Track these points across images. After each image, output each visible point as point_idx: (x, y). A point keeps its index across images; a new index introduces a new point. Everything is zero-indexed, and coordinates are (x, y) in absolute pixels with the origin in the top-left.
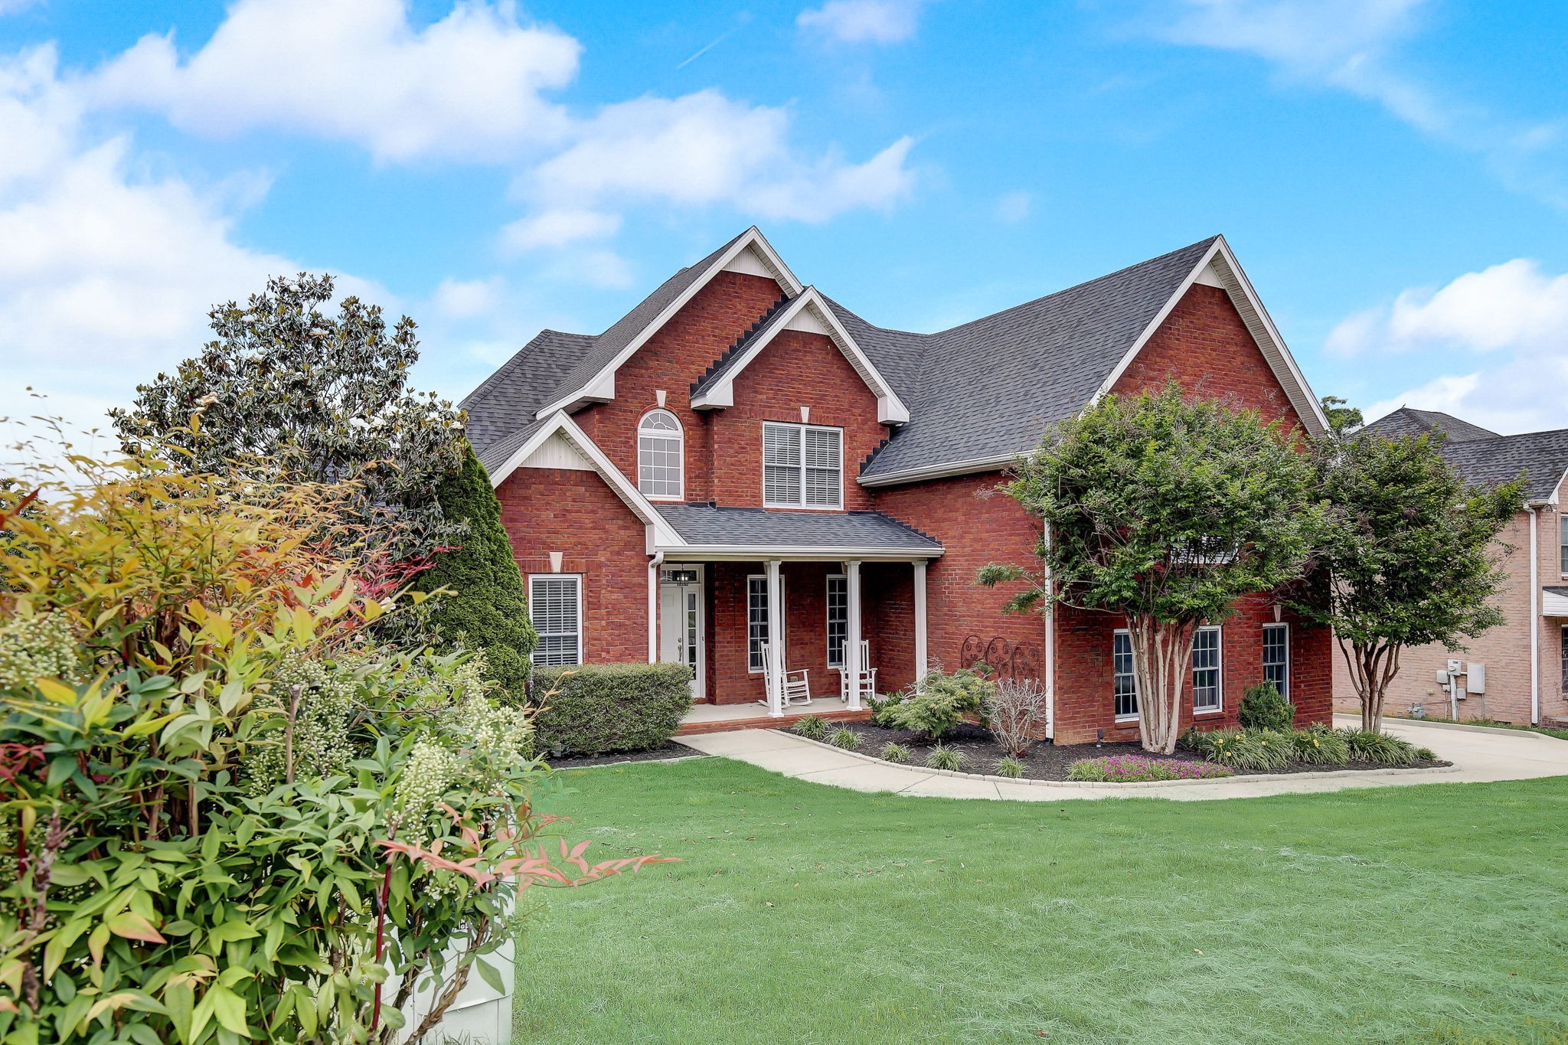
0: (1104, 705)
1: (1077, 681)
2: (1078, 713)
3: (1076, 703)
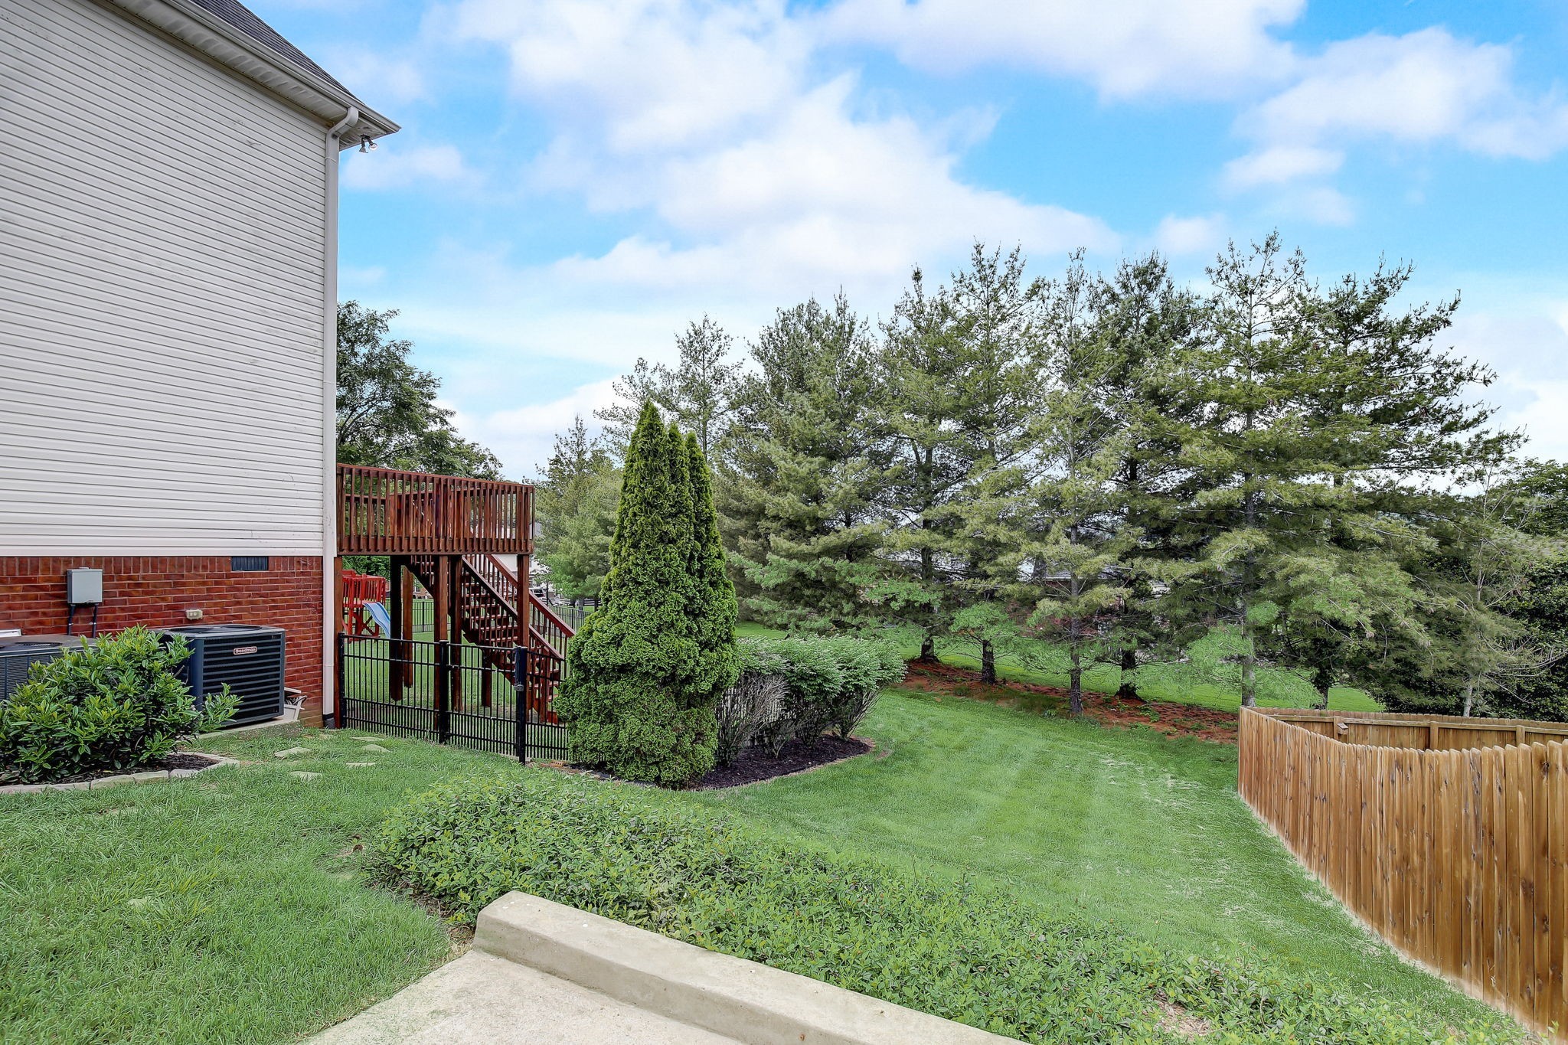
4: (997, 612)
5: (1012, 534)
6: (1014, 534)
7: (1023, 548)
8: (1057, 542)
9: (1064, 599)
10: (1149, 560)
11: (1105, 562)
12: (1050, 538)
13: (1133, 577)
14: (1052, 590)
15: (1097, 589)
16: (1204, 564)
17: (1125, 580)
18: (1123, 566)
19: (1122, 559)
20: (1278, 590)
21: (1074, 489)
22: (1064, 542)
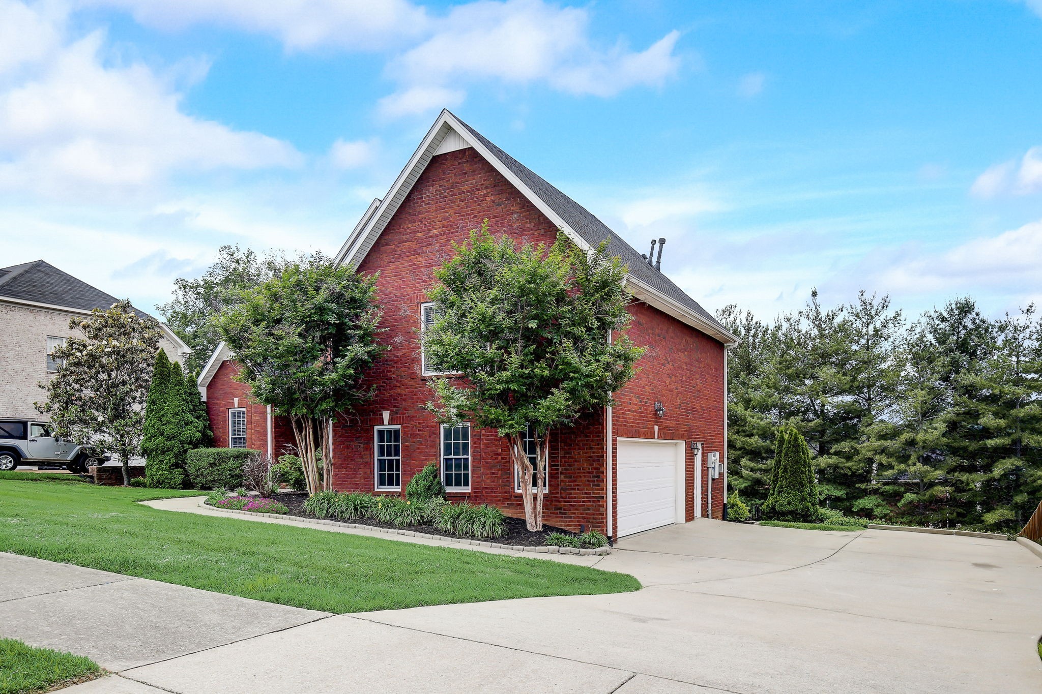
0: (365, 478)
1: (345, 460)
2: (346, 481)
3: (344, 474)
4: (880, 501)
5: (889, 460)
6: (890, 460)
7: (895, 467)
8: (915, 464)
9: (917, 494)
10: (962, 473)
11: (939, 474)
12: (910, 462)
13: (954, 482)
14: (909, 487)
15: (936, 488)
16: (990, 475)
17: (950, 482)
18: (949, 476)
19: (948, 473)
20: (1027, 488)
21: (923, 438)
22: (919, 465)
